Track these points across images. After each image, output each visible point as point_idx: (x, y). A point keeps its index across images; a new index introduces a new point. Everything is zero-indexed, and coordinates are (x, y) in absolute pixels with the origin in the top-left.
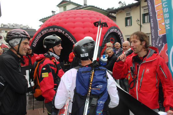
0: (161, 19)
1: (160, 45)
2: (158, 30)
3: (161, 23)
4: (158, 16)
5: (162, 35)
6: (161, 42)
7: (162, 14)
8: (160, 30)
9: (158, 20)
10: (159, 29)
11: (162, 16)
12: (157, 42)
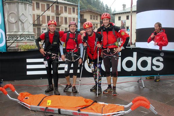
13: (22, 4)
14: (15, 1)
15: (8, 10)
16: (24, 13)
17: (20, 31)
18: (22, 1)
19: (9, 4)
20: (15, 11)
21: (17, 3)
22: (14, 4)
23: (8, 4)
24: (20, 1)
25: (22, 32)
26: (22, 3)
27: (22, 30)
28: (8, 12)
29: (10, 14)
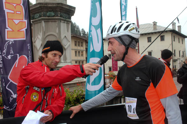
0: (13, 12)
1: (9, 57)
2: (6, 30)
3: (12, 19)
4: (6, 4)
5: (12, 40)
6: (12, 52)
7: (15, 5)
8: (10, 29)
9: (6, 11)
10: (7, 27)
11: (15, 7)
12: (4, 51)
13: (64, 23)
14: (56, 18)
15: (44, 30)
16: (66, 36)
17: (62, 61)
18: (65, 18)
19: (47, 21)
20: (55, 32)
21: (59, 21)
22: (55, 21)
23: (44, 22)
24: (62, 18)
25: (65, 62)
26: (65, 20)
27: (64, 60)
28: (44, 33)
29: (47, 36)
